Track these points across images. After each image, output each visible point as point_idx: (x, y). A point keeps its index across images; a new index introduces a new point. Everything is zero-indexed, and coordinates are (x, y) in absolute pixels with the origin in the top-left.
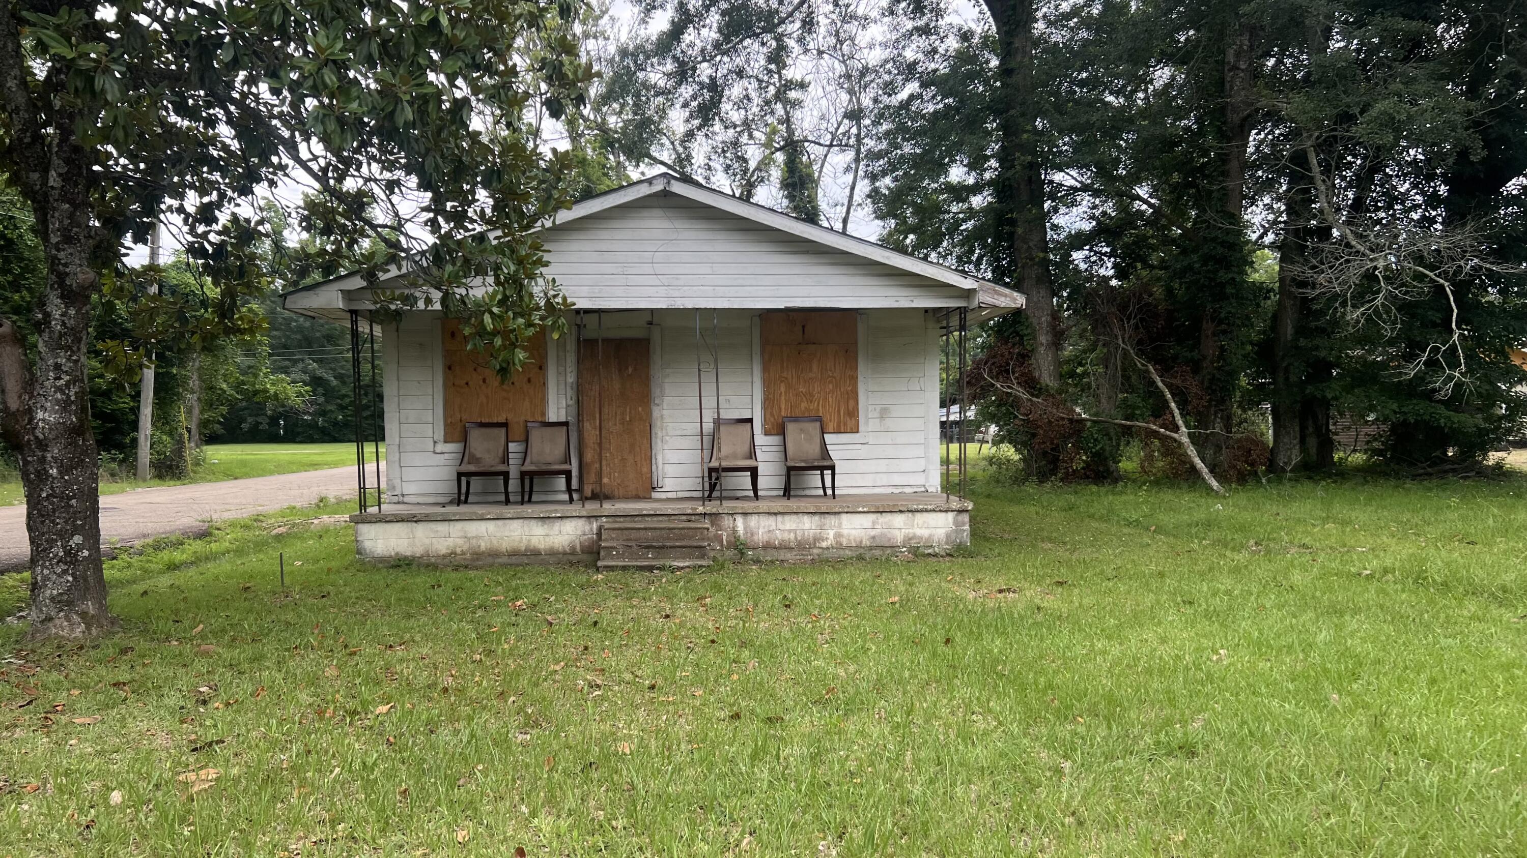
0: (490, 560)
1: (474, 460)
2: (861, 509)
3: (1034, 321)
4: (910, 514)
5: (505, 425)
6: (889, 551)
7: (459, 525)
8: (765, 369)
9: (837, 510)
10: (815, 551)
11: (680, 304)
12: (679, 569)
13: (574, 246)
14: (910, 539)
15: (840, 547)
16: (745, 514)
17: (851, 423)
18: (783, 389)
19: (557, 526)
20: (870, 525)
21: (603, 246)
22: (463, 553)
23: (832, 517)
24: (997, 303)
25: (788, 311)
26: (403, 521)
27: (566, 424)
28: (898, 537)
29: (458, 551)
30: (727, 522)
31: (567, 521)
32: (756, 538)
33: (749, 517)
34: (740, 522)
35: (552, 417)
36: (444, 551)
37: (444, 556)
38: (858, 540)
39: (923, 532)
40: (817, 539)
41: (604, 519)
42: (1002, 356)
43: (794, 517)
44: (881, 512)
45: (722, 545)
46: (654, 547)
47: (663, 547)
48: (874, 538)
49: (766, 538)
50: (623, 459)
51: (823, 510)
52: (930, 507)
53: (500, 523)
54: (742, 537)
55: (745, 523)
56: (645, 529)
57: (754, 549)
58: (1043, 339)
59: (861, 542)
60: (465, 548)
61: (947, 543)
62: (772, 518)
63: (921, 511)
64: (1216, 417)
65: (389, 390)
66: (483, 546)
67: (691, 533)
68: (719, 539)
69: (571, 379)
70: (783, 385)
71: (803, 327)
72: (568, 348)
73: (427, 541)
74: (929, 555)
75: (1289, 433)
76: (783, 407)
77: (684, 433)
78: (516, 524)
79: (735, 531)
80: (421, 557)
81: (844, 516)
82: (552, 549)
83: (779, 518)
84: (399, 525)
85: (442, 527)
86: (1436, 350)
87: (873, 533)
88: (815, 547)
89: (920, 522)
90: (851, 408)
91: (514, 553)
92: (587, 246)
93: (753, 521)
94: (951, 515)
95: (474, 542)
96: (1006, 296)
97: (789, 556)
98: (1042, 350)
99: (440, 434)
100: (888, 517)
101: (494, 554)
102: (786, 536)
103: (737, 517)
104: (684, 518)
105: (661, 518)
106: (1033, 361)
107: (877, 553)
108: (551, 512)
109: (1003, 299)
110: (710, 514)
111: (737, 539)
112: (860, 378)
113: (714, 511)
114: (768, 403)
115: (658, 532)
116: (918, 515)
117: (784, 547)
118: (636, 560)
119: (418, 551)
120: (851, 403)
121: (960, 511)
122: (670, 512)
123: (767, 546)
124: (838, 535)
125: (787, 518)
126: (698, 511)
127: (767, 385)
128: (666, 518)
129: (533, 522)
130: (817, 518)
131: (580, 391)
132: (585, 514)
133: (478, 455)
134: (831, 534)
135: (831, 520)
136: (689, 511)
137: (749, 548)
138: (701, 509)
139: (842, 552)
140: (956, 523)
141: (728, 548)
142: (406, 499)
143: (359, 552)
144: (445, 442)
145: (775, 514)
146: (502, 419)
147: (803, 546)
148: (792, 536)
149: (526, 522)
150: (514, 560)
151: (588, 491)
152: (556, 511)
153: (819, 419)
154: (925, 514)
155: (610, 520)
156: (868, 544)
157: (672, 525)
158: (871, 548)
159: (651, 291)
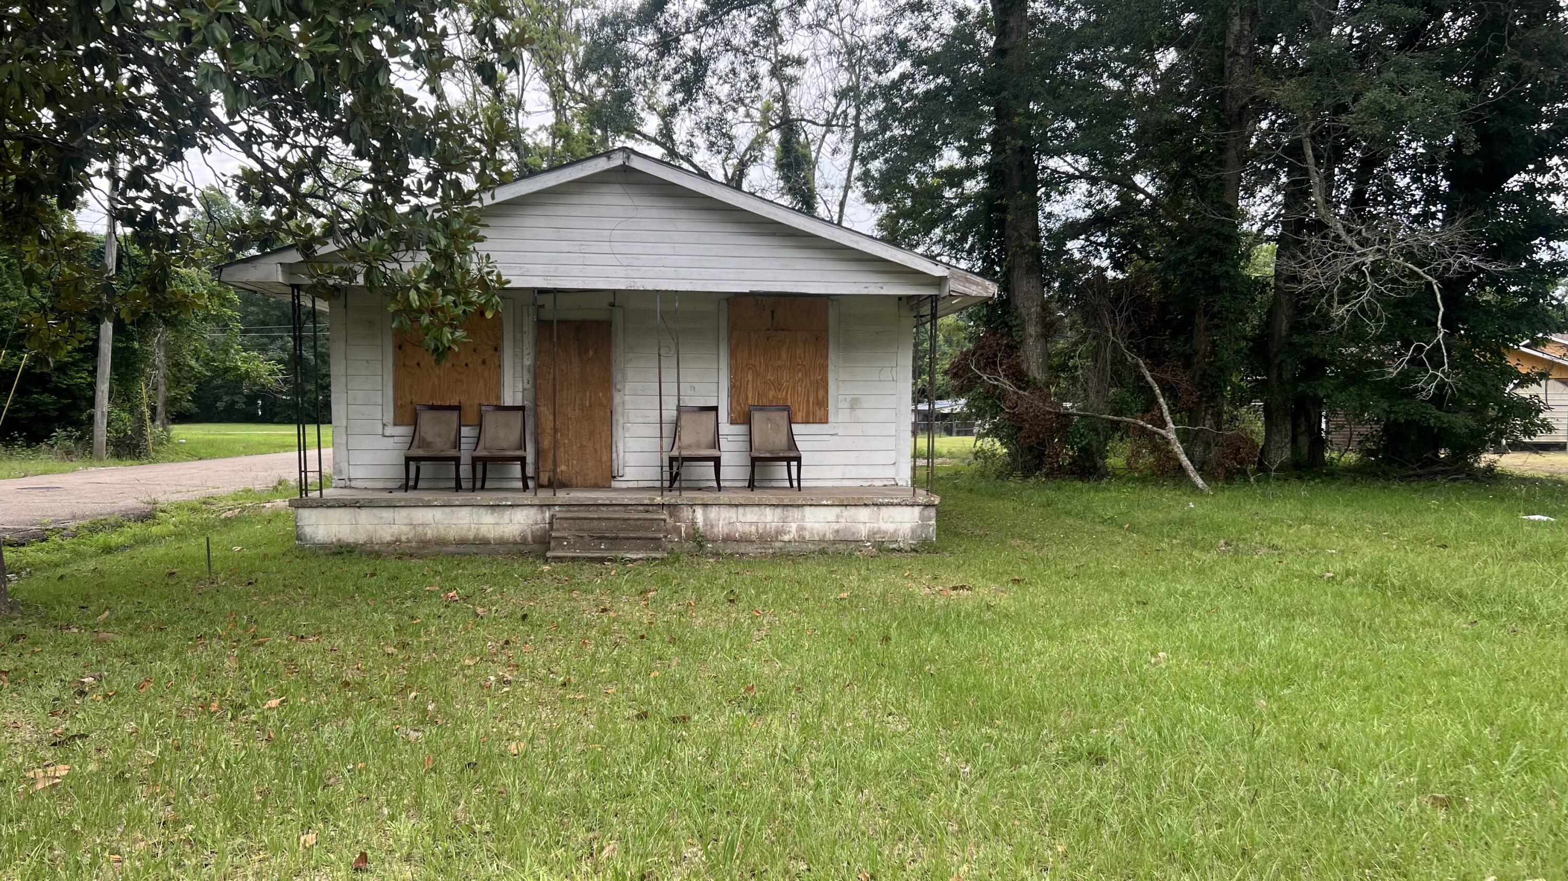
0: (437, 548)
1: (424, 444)
2: (825, 502)
3: (1024, 312)
4: (875, 508)
5: (458, 408)
6: (853, 546)
7: (404, 512)
8: (732, 355)
9: (800, 502)
10: (777, 544)
11: (639, 285)
12: (633, 561)
13: (529, 222)
14: (875, 534)
15: (802, 540)
16: (705, 505)
17: (820, 413)
18: (750, 377)
19: (508, 513)
20: (834, 519)
21: (559, 223)
22: (409, 541)
23: (795, 510)
24: (968, 291)
25: (753, 295)
26: (345, 506)
27: (522, 408)
28: (863, 531)
29: (404, 538)
30: (686, 513)
31: (519, 509)
32: (716, 530)
33: (709, 508)
34: (699, 513)
35: (508, 401)
36: (388, 538)
37: (389, 544)
38: (821, 533)
39: (888, 527)
40: (779, 532)
41: (557, 508)
42: (990, 347)
43: (756, 509)
44: (846, 506)
45: (680, 537)
46: (607, 538)
47: (616, 538)
48: (837, 531)
49: (726, 531)
50: (581, 446)
51: (786, 502)
52: (895, 501)
53: (447, 510)
54: (701, 530)
55: (705, 514)
56: (599, 519)
57: (714, 541)
58: (1032, 330)
59: (824, 535)
60: (411, 535)
61: (912, 539)
62: (734, 510)
63: (887, 505)
64: (1206, 414)
65: (337, 370)
66: (430, 533)
67: (647, 524)
68: (677, 530)
69: (528, 361)
70: (750, 372)
71: (773, 312)
72: (525, 329)
73: (370, 528)
74: (894, 549)
75: (1279, 431)
76: (750, 395)
77: (647, 420)
78: (464, 512)
79: (694, 523)
80: (365, 544)
81: (807, 509)
82: (501, 538)
83: (741, 510)
84: (341, 510)
85: (387, 514)
86: (1419, 349)
87: (836, 526)
88: (777, 540)
89: (886, 517)
90: (820, 397)
91: (462, 542)
92: (542, 222)
93: (713, 512)
94: (917, 510)
95: (420, 529)
96: (977, 284)
97: (751, 549)
98: (1031, 341)
99: (389, 417)
100: (853, 510)
101: (441, 542)
102: (747, 529)
103: (696, 508)
104: (641, 508)
105: (617, 508)
106: (1021, 353)
107: (841, 547)
108: (502, 500)
109: (974, 287)
110: (669, 505)
111: (696, 531)
112: (831, 367)
113: (673, 501)
114: (735, 390)
115: (612, 523)
116: (883, 509)
117: (745, 539)
118: (588, 551)
119: (362, 538)
120: (821, 393)
121: (927, 506)
122: (626, 502)
123: (727, 539)
124: (801, 529)
125: (748, 509)
126: (656, 502)
127: (734, 371)
128: (622, 508)
129: (482, 511)
130: (779, 510)
131: (537, 373)
132: (537, 502)
133: (429, 439)
134: (793, 527)
135: (795, 513)
136: (646, 502)
137: (708, 541)
138: (658, 500)
139: (804, 546)
140: (922, 518)
141: (686, 541)
142: (353, 484)
143: (299, 538)
144: (395, 425)
145: (736, 506)
146: (454, 402)
147: (764, 539)
148: (753, 529)
149: (475, 510)
150: (462, 549)
151: (544, 479)
152: (507, 499)
153: (787, 409)
154: (891, 509)
155: (564, 509)
156: (832, 538)
157: (627, 516)
158: (834, 542)
159: (609, 271)
